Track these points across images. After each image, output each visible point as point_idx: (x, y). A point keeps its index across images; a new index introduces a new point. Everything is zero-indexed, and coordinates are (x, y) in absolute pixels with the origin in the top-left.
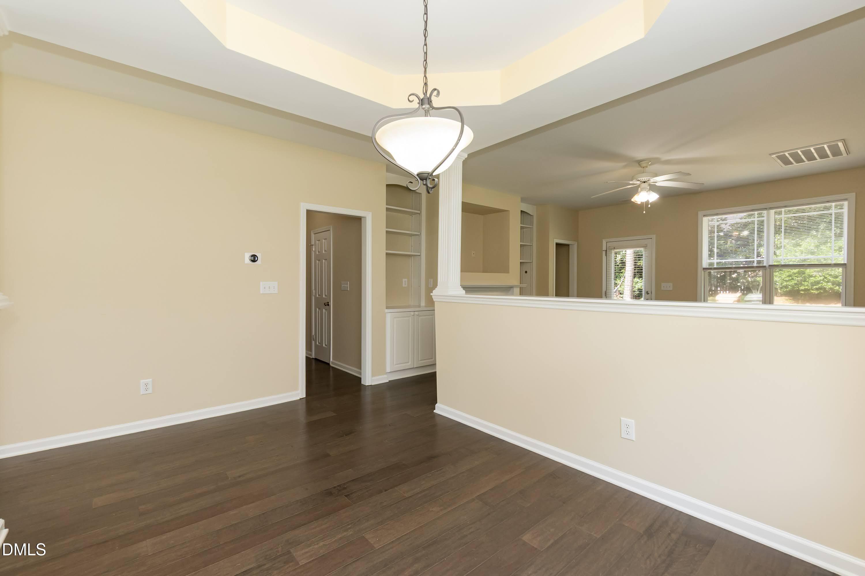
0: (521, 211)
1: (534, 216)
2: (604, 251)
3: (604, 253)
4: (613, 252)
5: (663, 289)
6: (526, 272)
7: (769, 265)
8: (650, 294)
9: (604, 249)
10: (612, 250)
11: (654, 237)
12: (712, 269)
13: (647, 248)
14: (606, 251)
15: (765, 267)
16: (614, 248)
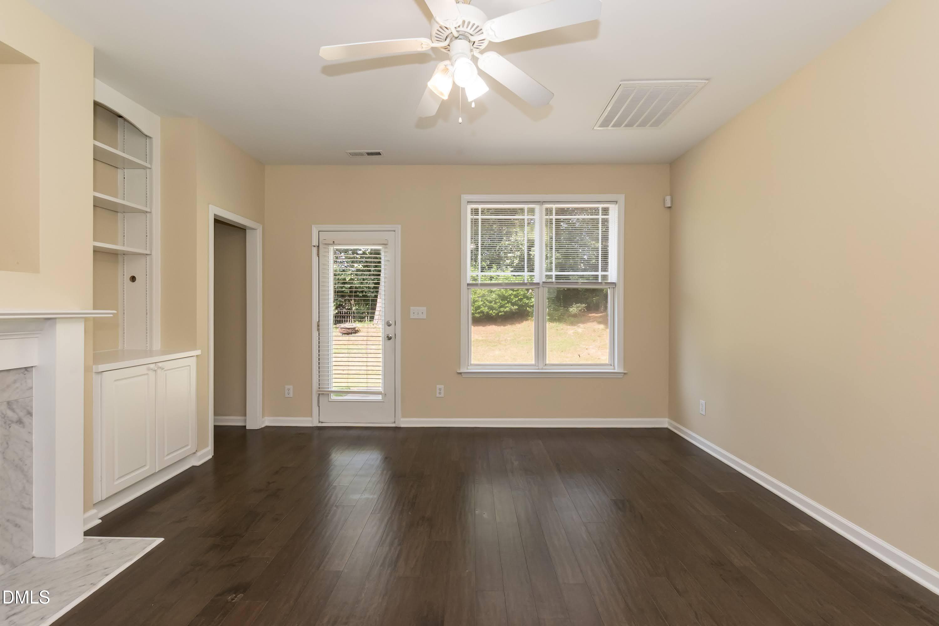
0: (97, 104)
1: (154, 140)
2: (314, 246)
3: (315, 250)
4: (332, 249)
5: (412, 316)
6: (133, 279)
7: (543, 282)
8: (393, 326)
9: (315, 243)
10: (331, 246)
11: (399, 228)
12: (478, 286)
13: (387, 246)
14: (318, 246)
15: (538, 284)
16: (334, 242)
